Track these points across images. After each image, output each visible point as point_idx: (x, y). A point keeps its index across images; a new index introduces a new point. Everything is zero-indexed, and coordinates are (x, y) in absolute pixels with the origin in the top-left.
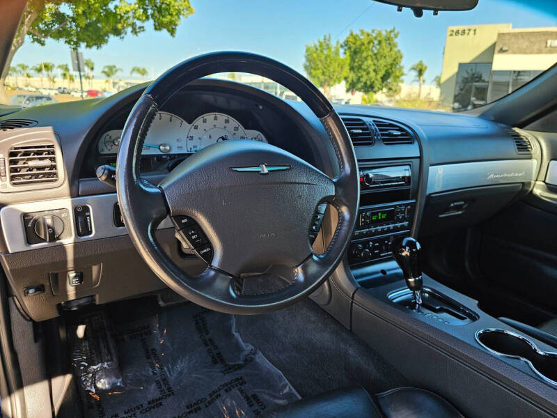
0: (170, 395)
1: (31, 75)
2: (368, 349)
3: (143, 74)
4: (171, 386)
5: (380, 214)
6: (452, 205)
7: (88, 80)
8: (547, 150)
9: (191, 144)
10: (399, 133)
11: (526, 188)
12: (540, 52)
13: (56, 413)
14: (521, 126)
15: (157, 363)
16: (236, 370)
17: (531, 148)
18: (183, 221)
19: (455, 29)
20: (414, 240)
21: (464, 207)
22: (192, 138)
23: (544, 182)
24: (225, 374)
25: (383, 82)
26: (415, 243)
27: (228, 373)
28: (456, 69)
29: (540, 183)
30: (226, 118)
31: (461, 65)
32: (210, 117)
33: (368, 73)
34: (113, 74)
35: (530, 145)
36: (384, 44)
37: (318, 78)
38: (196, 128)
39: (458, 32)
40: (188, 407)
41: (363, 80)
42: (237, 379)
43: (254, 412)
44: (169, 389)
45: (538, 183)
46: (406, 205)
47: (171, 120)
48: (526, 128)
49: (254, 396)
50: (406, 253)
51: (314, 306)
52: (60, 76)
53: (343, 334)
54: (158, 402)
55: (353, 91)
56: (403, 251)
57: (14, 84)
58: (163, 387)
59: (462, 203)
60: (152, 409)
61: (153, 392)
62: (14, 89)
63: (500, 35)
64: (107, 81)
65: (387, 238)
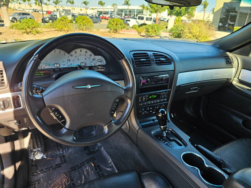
0: (64, 163)
1: (21, 3)
2: (142, 153)
3: (72, 4)
4: (66, 159)
5: (153, 96)
6: (192, 89)
7: (47, 6)
8: (241, 64)
9: (69, 63)
10: (164, 59)
11: (229, 81)
13: (17, 169)
14: (231, 51)
15: (61, 149)
16: (93, 153)
17: (233, 63)
18: (53, 109)
20: (164, 110)
21: (198, 89)
22: (69, 60)
23: (238, 78)
24: (88, 155)
25: (186, 11)
26: (164, 111)
27: (89, 155)
28: (222, 6)
29: (236, 79)
30: (86, 51)
31: (225, 4)
32: (78, 50)
34: (58, 3)
35: (233, 61)
37: (154, 8)
38: (72, 56)
40: (71, 168)
42: (93, 158)
43: (97, 172)
44: (65, 160)
45: (235, 78)
46: (166, 92)
47: (60, 53)
48: (233, 52)
49: (98, 166)
50: (160, 115)
51: (123, 132)
52: (34, 3)
53: (134, 145)
54: (60, 165)
55: (171, 15)
56: (159, 115)
57: (13, 8)
58: (62, 159)
59: (197, 87)
60: (57, 168)
61: (58, 161)
62: (13, 10)
64: (55, 7)
65: (156, 106)
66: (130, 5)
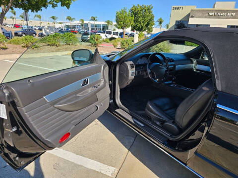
12: (206, 17)
19: (175, 7)
25: (146, 27)
28: (175, 23)
31: (176, 21)
33: (140, 23)
36: (147, 11)
37: (121, 25)
39: (176, 8)
41: (139, 26)
45: (195, 68)
55: (134, 30)
63: (192, 10)
64: (22, 20)
66: (96, 20)
